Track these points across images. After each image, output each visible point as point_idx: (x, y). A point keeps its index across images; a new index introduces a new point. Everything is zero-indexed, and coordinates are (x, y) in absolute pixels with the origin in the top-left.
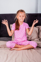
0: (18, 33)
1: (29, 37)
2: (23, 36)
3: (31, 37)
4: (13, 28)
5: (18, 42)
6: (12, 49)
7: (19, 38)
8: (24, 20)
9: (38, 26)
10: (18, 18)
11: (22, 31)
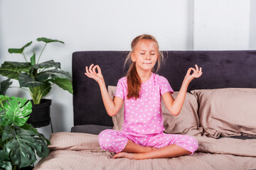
0: (135, 106)
1: (169, 123)
2: (152, 119)
3: (176, 125)
4: (122, 92)
5: (134, 134)
6: (116, 156)
7: (138, 123)
8: (153, 65)
9: (196, 91)
10: (134, 60)
11: (150, 100)
